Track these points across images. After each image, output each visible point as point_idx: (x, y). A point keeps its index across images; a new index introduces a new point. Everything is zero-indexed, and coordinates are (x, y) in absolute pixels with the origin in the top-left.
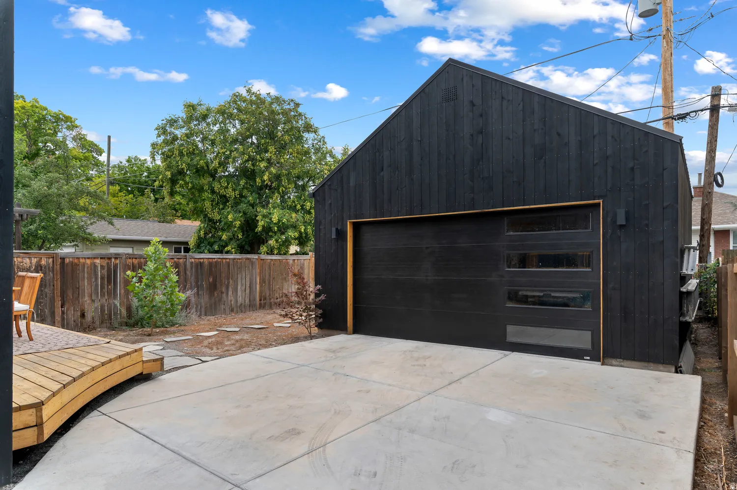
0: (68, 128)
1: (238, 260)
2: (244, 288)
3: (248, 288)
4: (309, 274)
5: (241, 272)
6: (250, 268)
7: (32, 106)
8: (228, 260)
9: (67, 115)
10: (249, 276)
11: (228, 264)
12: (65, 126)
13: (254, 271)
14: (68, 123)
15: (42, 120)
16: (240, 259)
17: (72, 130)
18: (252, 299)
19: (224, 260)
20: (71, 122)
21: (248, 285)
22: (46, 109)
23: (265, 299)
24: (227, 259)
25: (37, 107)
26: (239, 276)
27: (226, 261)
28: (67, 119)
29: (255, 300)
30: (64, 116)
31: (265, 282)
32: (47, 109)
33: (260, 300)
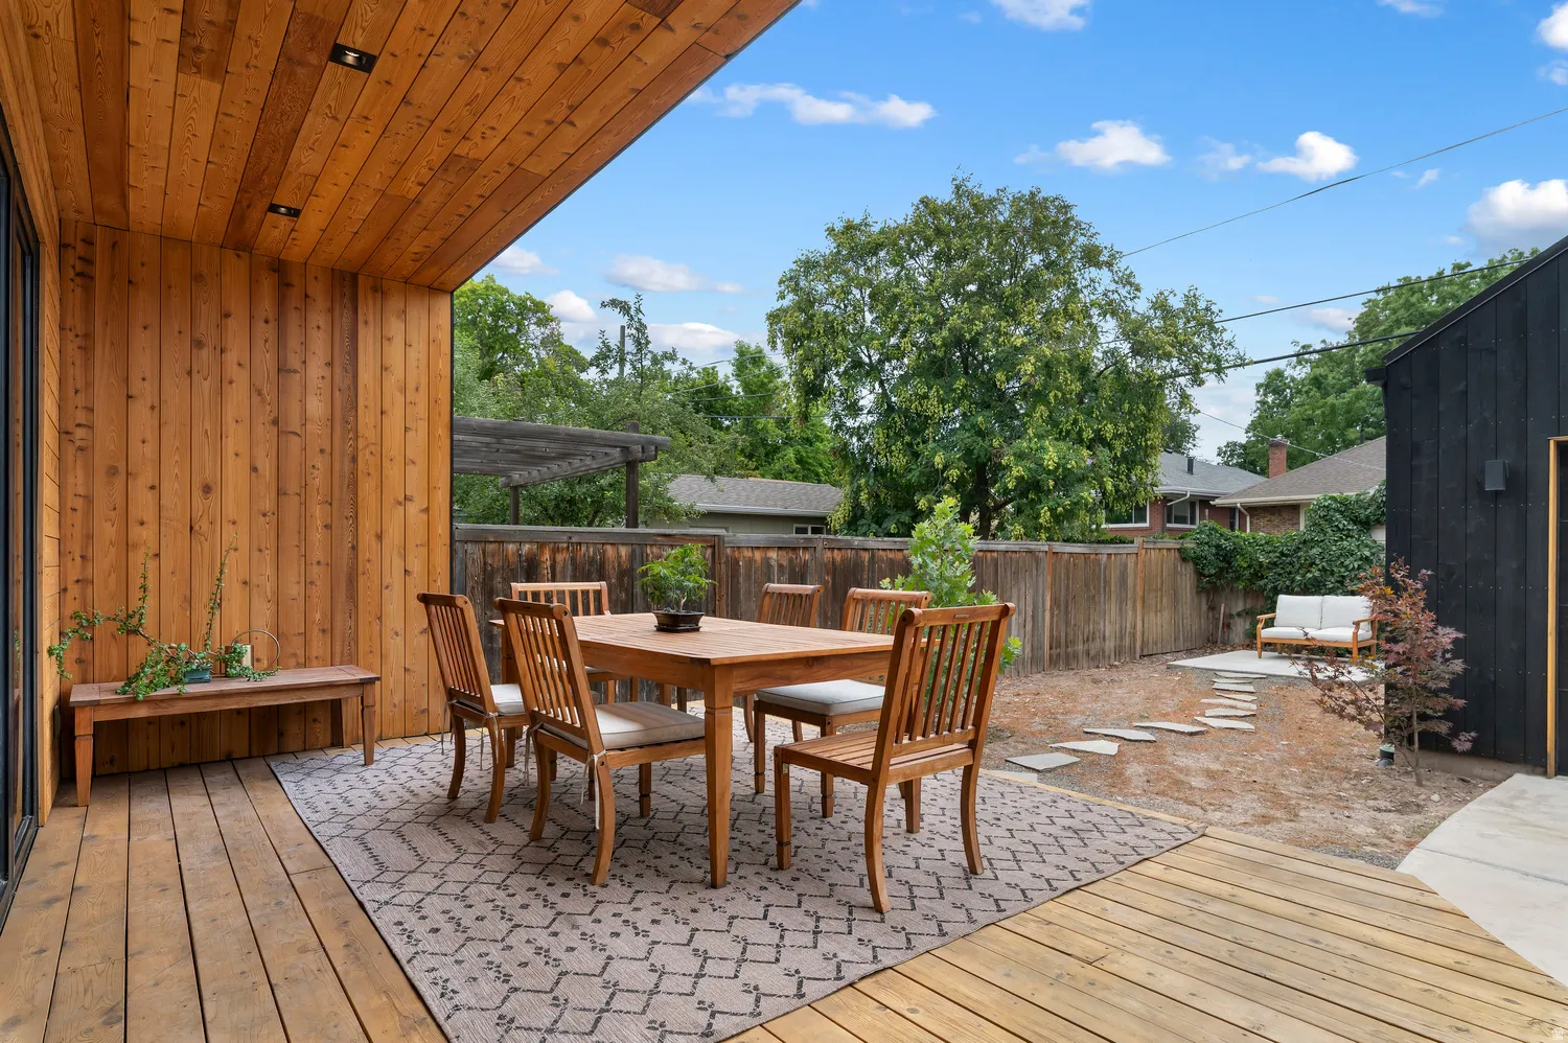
0: (539, 323)
1: (1014, 555)
2: (1021, 620)
3: (1029, 619)
4: (1135, 586)
5: (1017, 582)
6: (1035, 572)
7: (487, 288)
8: (995, 554)
9: (538, 298)
10: (1031, 591)
11: (995, 562)
12: (534, 320)
13: (1040, 579)
14: (539, 315)
15: (500, 312)
16: (1016, 552)
17: (545, 326)
18: (1035, 645)
19: (989, 554)
20: (544, 312)
21: (1030, 613)
22: (506, 291)
23: (1059, 646)
24: (994, 551)
25: (493, 290)
26: (1015, 591)
27: (992, 557)
28: (539, 307)
29: (1041, 647)
30: (533, 301)
31: (1059, 606)
32: (508, 292)
33: (1051, 648)
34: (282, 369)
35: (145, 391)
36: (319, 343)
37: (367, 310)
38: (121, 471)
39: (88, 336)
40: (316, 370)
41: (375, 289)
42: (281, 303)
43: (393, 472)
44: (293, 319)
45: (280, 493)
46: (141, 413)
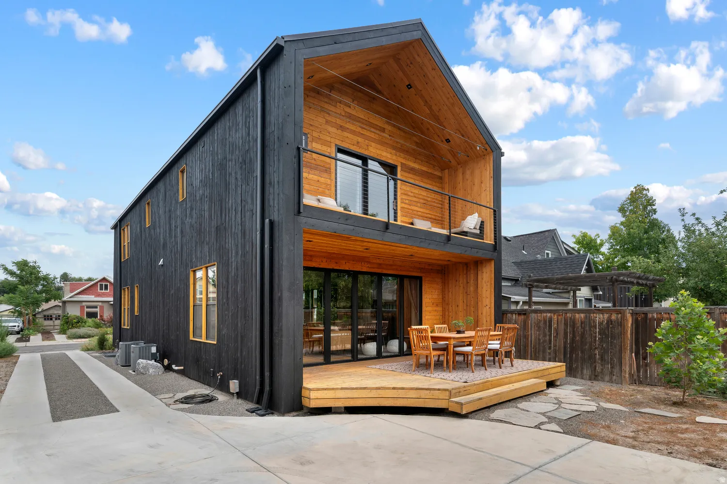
34: (468, 283)
35: (450, 290)
36: (472, 275)
37: (479, 268)
38: (448, 304)
39: (445, 283)
40: (472, 281)
41: (481, 263)
42: (467, 269)
43: (484, 300)
44: (469, 273)
45: (467, 306)
46: (450, 294)
